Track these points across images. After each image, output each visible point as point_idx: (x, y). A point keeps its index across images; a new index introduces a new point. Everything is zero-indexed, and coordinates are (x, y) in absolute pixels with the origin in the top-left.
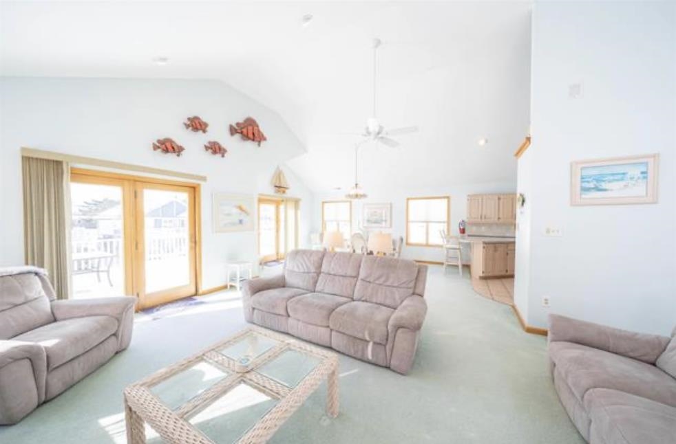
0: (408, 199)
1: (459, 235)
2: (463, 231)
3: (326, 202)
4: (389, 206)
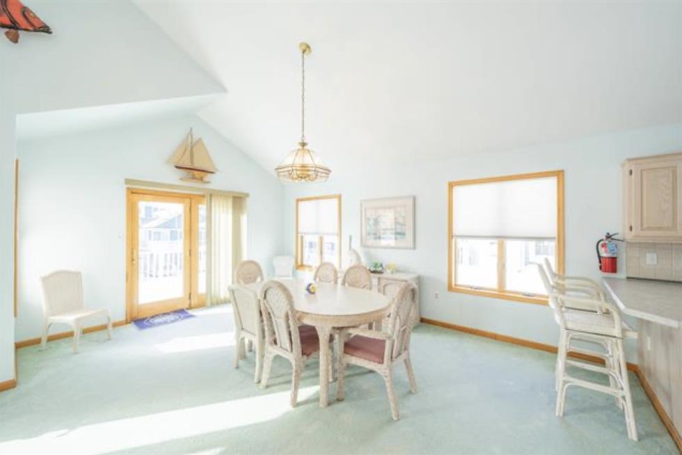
0: (451, 185)
1: (598, 275)
2: (610, 265)
3: (302, 200)
4: (410, 202)
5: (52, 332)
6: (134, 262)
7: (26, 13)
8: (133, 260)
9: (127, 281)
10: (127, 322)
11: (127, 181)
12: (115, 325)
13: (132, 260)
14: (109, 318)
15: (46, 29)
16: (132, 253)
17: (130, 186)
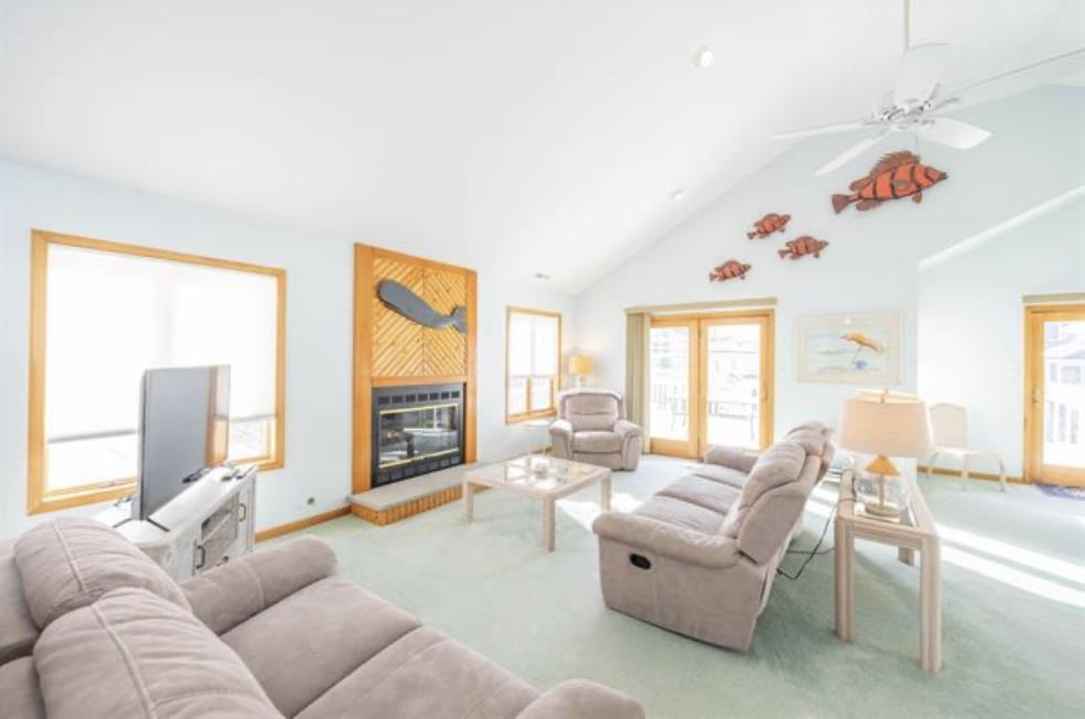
5: (939, 464)
6: (1037, 405)
7: (929, 174)
8: (1034, 401)
9: (1025, 429)
10: (1024, 481)
11: (1026, 299)
12: (1009, 480)
13: (1033, 399)
14: (1002, 467)
15: (943, 176)
16: (1033, 393)
17: (1029, 304)
